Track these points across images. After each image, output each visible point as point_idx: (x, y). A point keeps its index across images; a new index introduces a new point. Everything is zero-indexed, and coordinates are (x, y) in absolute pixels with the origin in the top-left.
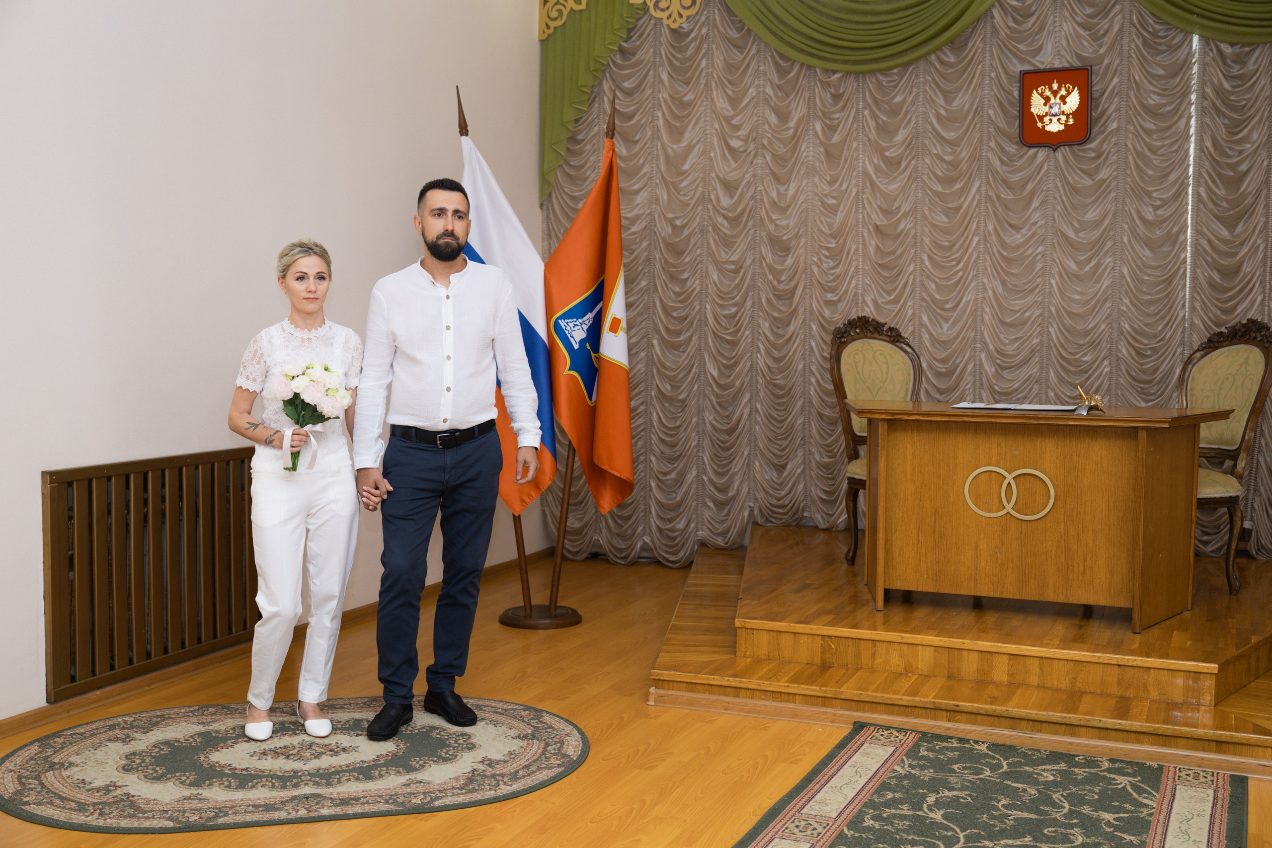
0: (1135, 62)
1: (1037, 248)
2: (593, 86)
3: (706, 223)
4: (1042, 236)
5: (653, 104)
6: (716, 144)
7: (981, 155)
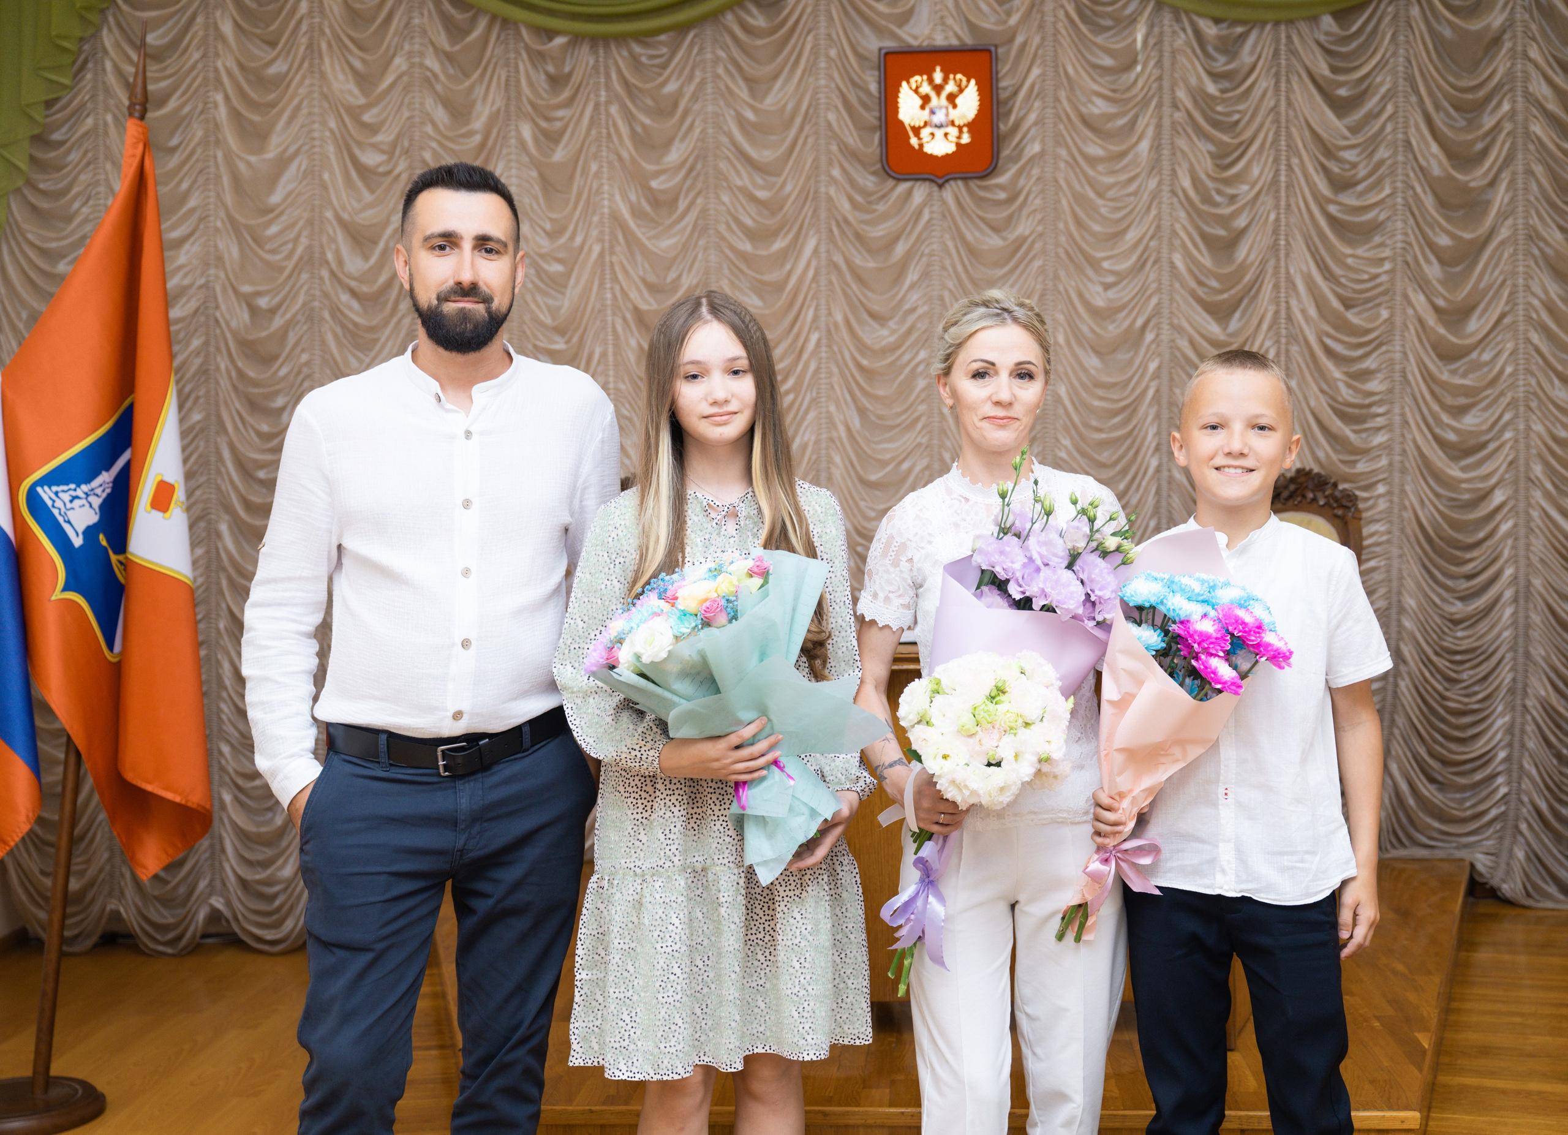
0: (1066, 41)
1: (917, 353)
2: (81, 39)
3: (316, 304)
4: (925, 332)
5: (205, 79)
6: (333, 158)
7: (816, 192)
